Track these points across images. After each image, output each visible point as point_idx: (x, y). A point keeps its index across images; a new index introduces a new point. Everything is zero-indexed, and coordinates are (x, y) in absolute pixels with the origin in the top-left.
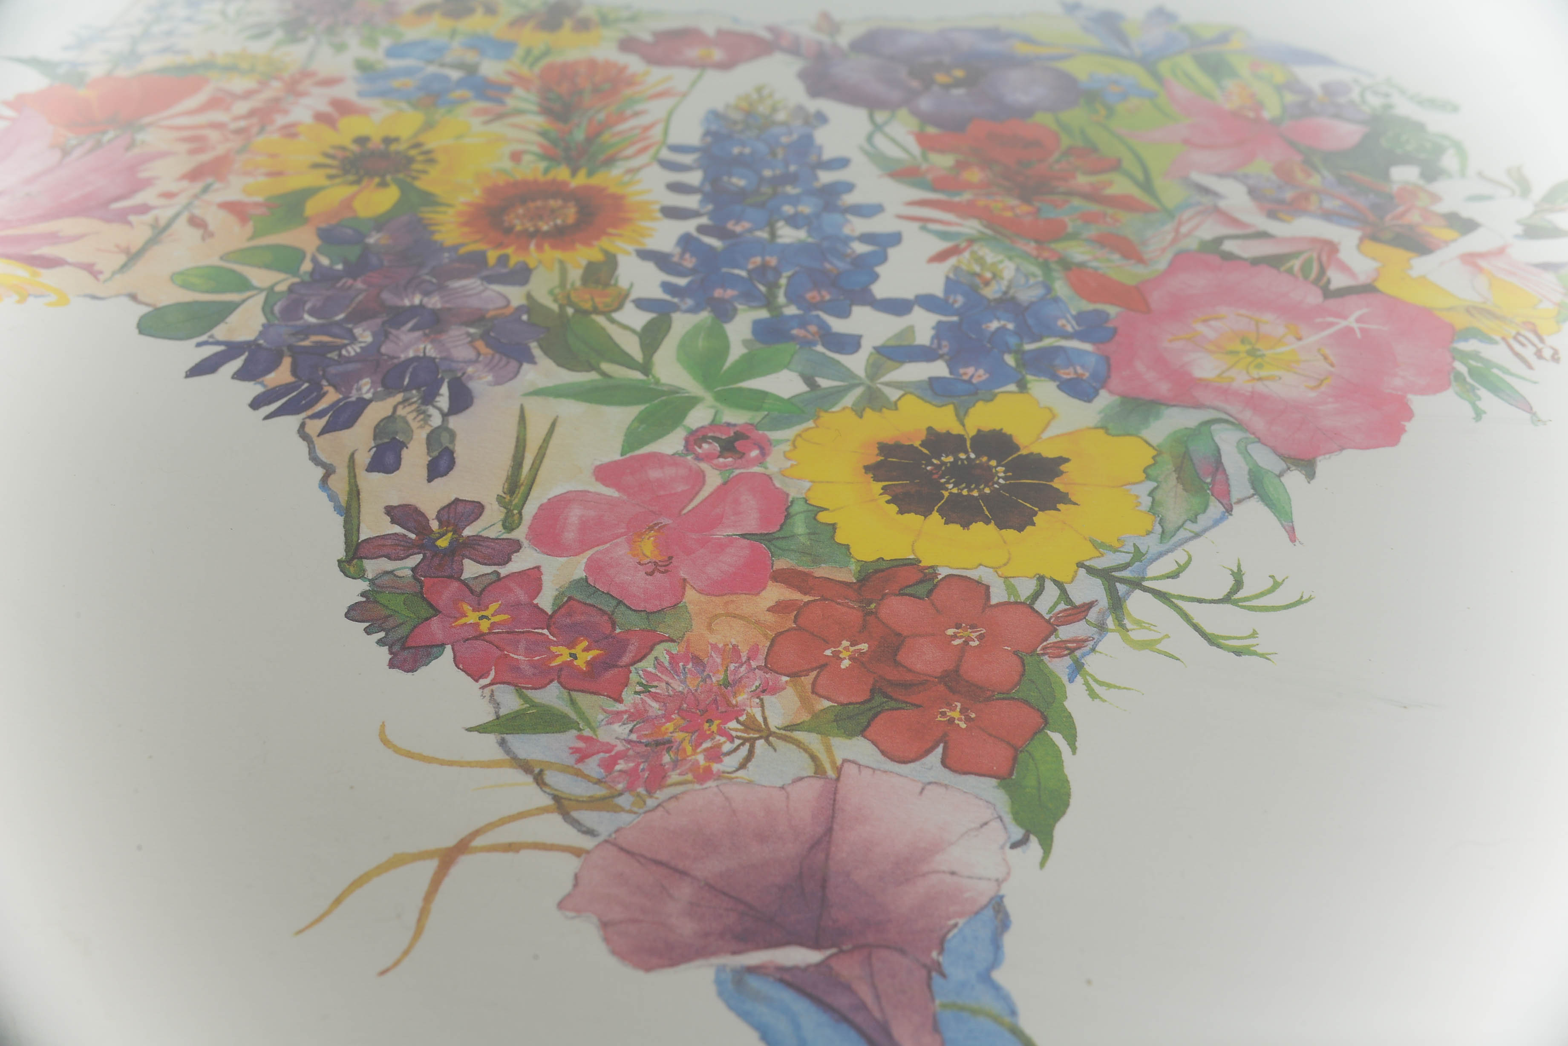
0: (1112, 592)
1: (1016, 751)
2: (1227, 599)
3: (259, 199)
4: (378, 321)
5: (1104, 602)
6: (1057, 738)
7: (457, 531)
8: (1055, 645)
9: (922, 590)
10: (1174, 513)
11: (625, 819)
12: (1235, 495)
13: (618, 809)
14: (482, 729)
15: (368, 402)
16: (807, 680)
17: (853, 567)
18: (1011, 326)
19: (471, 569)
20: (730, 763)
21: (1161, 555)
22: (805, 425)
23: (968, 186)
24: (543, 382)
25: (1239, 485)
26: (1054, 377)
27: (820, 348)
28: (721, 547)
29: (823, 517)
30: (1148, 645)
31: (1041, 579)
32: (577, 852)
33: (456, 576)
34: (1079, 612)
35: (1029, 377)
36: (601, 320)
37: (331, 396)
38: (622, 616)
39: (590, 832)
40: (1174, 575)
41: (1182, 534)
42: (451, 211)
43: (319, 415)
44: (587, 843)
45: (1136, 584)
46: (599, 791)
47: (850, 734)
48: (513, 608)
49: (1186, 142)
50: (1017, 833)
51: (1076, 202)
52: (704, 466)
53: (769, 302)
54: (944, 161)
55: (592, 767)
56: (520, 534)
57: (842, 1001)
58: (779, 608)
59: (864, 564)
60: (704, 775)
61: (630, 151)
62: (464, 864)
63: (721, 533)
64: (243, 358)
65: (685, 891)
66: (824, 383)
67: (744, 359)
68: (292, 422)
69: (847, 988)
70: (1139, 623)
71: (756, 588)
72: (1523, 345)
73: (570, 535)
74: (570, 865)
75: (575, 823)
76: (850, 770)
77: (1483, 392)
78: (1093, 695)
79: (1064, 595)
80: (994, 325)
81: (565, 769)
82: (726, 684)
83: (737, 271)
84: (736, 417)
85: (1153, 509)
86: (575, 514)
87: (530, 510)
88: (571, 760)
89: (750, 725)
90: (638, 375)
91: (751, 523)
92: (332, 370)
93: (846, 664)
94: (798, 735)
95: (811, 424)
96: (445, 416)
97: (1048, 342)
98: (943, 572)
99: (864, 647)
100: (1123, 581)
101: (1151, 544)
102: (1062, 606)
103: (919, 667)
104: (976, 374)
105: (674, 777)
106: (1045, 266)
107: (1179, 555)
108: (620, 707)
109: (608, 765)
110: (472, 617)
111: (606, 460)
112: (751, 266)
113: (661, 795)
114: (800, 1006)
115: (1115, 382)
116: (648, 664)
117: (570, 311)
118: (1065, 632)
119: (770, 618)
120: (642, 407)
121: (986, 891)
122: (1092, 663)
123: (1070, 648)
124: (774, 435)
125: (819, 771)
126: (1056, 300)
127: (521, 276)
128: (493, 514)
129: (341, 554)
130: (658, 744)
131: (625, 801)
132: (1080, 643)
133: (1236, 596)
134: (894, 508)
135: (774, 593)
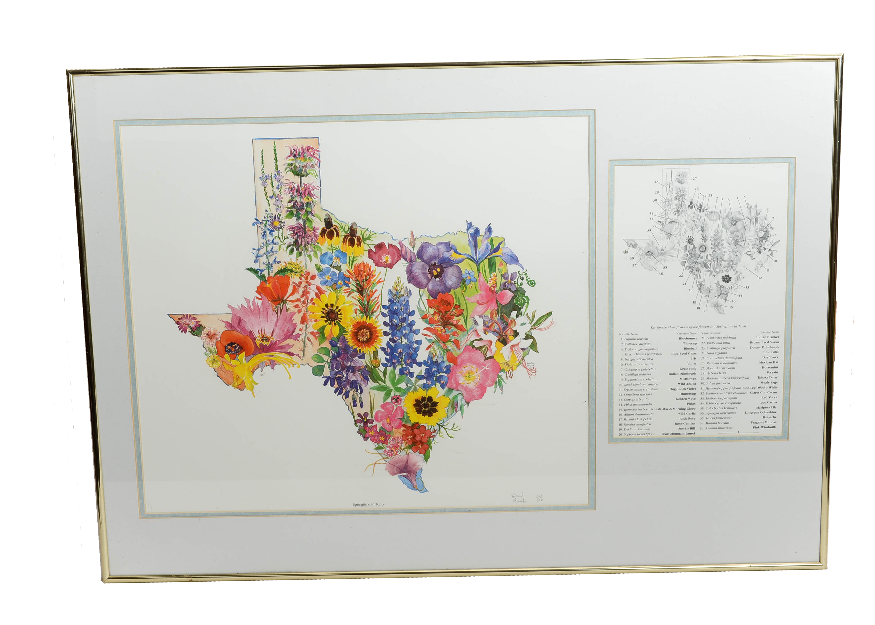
0: (439, 427)
1: (426, 451)
2: (452, 429)
3: (316, 331)
4: (346, 370)
5: (438, 430)
6: (430, 449)
7: (366, 418)
8: (432, 436)
9: (418, 428)
10: (449, 414)
11: (389, 460)
12: (458, 410)
13: (388, 459)
14: (375, 449)
15: (350, 391)
16: (406, 442)
17: (411, 424)
18: (436, 370)
19: (369, 425)
20: (399, 453)
21: (446, 421)
22: (405, 396)
23: (435, 322)
24: (372, 386)
25: (459, 408)
26: (440, 383)
27: (408, 376)
28: (396, 420)
29: (408, 415)
30: (441, 436)
31: (432, 426)
32: (386, 464)
33: (368, 426)
34: (435, 431)
35: (437, 383)
36: (377, 369)
37: (344, 390)
38: (387, 432)
39: (386, 462)
40: (447, 425)
41: (450, 417)
42: (349, 334)
43: (344, 395)
44: (386, 463)
45: (442, 426)
46: (387, 457)
47: (410, 449)
48: (375, 431)
49: (478, 302)
50: (424, 461)
51: (453, 328)
52: (394, 405)
53: (401, 365)
54: (432, 311)
55: (386, 454)
56: (373, 419)
57: (408, 478)
58: (403, 431)
59: (412, 423)
60: (396, 455)
61: (375, 309)
62: (376, 465)
63: (397, 418)
64: (330, 381)
65: (395, 468)
66: (409, 385)
67: (398, 379)
68: (341, 396)
69: (409, 477)
70: (441, 433)
71: (400, 428)
72: (509, 373)
73: (379, 419)
74: (385, 465)
75: (385, 460)
76: (410, 453)
77: (498, 386)
78: (434, 443)
79: (434, 429)
80: (434, 369)
81: (383, 454)
82: (398, 442)
83: (396, 354)
84: (398, 394)
85: (447, 413)
86: (379, 415)
87: (374, 414)
88: (384, 453)
89: (400, 448)
90: (383, 384)
91: (400, 417)
92: (343, 384)
93: (410, 439)
94: (405, 449)
95: (407, 395)
96: (360, 394)
97: (441, 374)
98: (421, 425)
99: (412, 437)
100: (441, 426)
101: (445, 419)
102: (434, 430)
103: (417, 440)
104: (429, 382)
105: (393, 455)
106: (444, 352)
107: (448, 422)
108: (387, 446)
109: (387, 453)
110: (371, 433)
111: (382, 404)
112: (398, 352)
113: (392, 457)
114: (405, 478)
115: (448, 384)
116: (390, 440)
117: (372, 367)
118: (433, 434)
119: (402, 432)
120: (385, 392)
121: (421, 467)
122: (435, 439)
123: (433, 437)
124: (402, 398)
125: (407, 454)
126: (444, 361)
127: (363, 357)
128: (370, 415)
129: (354, 423)
130: (391, 451)
131: (389, 458)
132: (434, 436)
133: (453, 428)
134: (416, 413)
135: (403, 428)
